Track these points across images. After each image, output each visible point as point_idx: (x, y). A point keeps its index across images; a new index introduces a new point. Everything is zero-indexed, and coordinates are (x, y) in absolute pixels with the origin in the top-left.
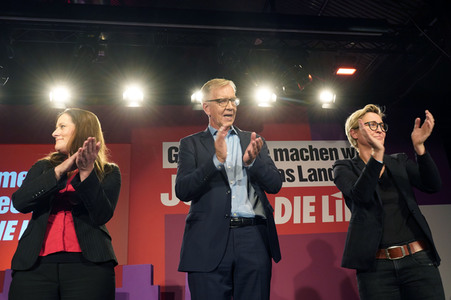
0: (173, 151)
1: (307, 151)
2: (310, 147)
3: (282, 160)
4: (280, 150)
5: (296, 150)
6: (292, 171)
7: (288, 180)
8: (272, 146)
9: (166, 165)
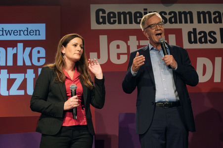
0: (101, 13)
3: (205, 22)
4: (203, 13)
5: (219, 13)
6: (215, 33)
7: (210, 41)
8: (195, 8)
9: (94, 26)
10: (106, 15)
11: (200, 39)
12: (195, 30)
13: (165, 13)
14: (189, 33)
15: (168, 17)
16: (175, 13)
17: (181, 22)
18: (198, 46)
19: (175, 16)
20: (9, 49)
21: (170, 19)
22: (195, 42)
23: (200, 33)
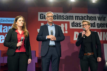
0: (42, 15)
1: (86, 17)
2: (87, 16)
3: (77, 19)
4: (77, 16)
5: (82, 17)
6: (81, 23)
7: (79, 26)
8: (74, 15)
9: (39, 20)
10: (44, 16)
11: (76, 25)
12: (74, 22)
13: (64, 16)
14: (72, 23)
15: (65, 17)
16: (67, 16)
17: (69, 19)
18: (75, 28)
19: (67, 17)
20: (9, 27)
21: (66, 18)
22: (74, 26)
23: (76, 23)
